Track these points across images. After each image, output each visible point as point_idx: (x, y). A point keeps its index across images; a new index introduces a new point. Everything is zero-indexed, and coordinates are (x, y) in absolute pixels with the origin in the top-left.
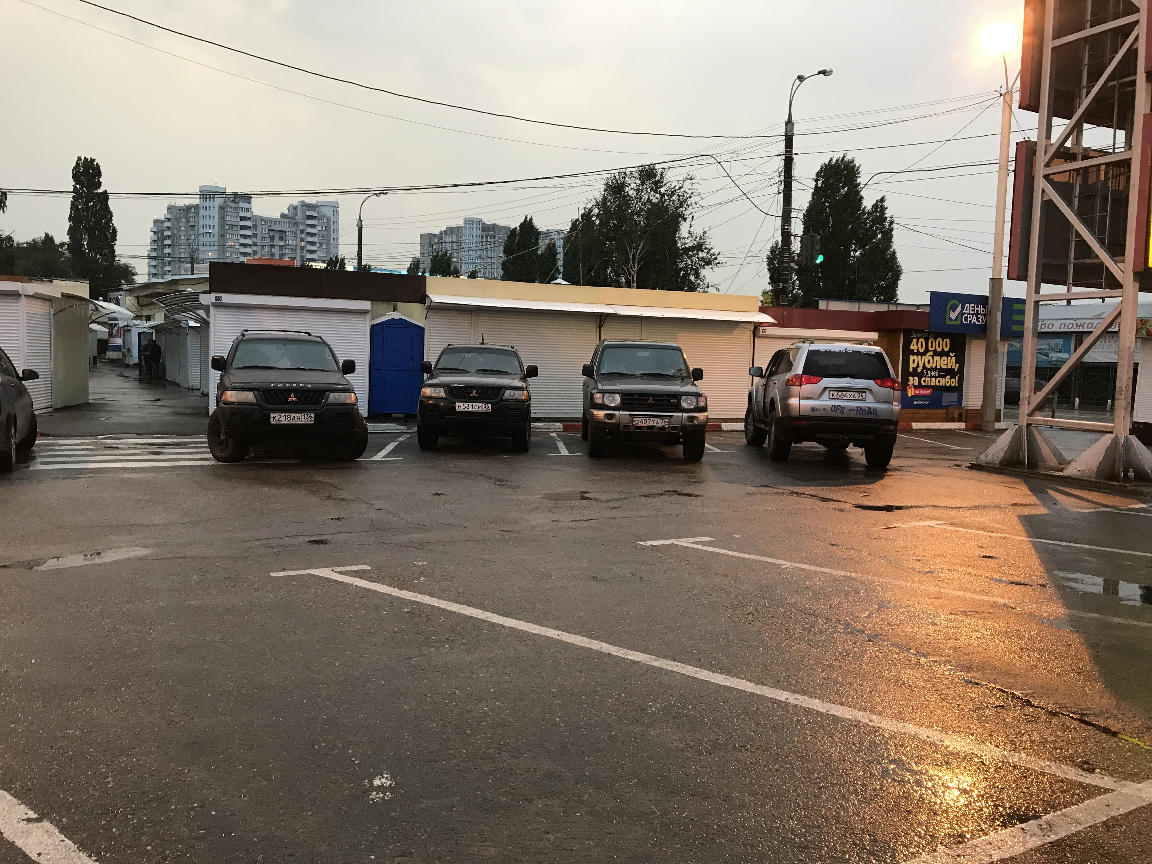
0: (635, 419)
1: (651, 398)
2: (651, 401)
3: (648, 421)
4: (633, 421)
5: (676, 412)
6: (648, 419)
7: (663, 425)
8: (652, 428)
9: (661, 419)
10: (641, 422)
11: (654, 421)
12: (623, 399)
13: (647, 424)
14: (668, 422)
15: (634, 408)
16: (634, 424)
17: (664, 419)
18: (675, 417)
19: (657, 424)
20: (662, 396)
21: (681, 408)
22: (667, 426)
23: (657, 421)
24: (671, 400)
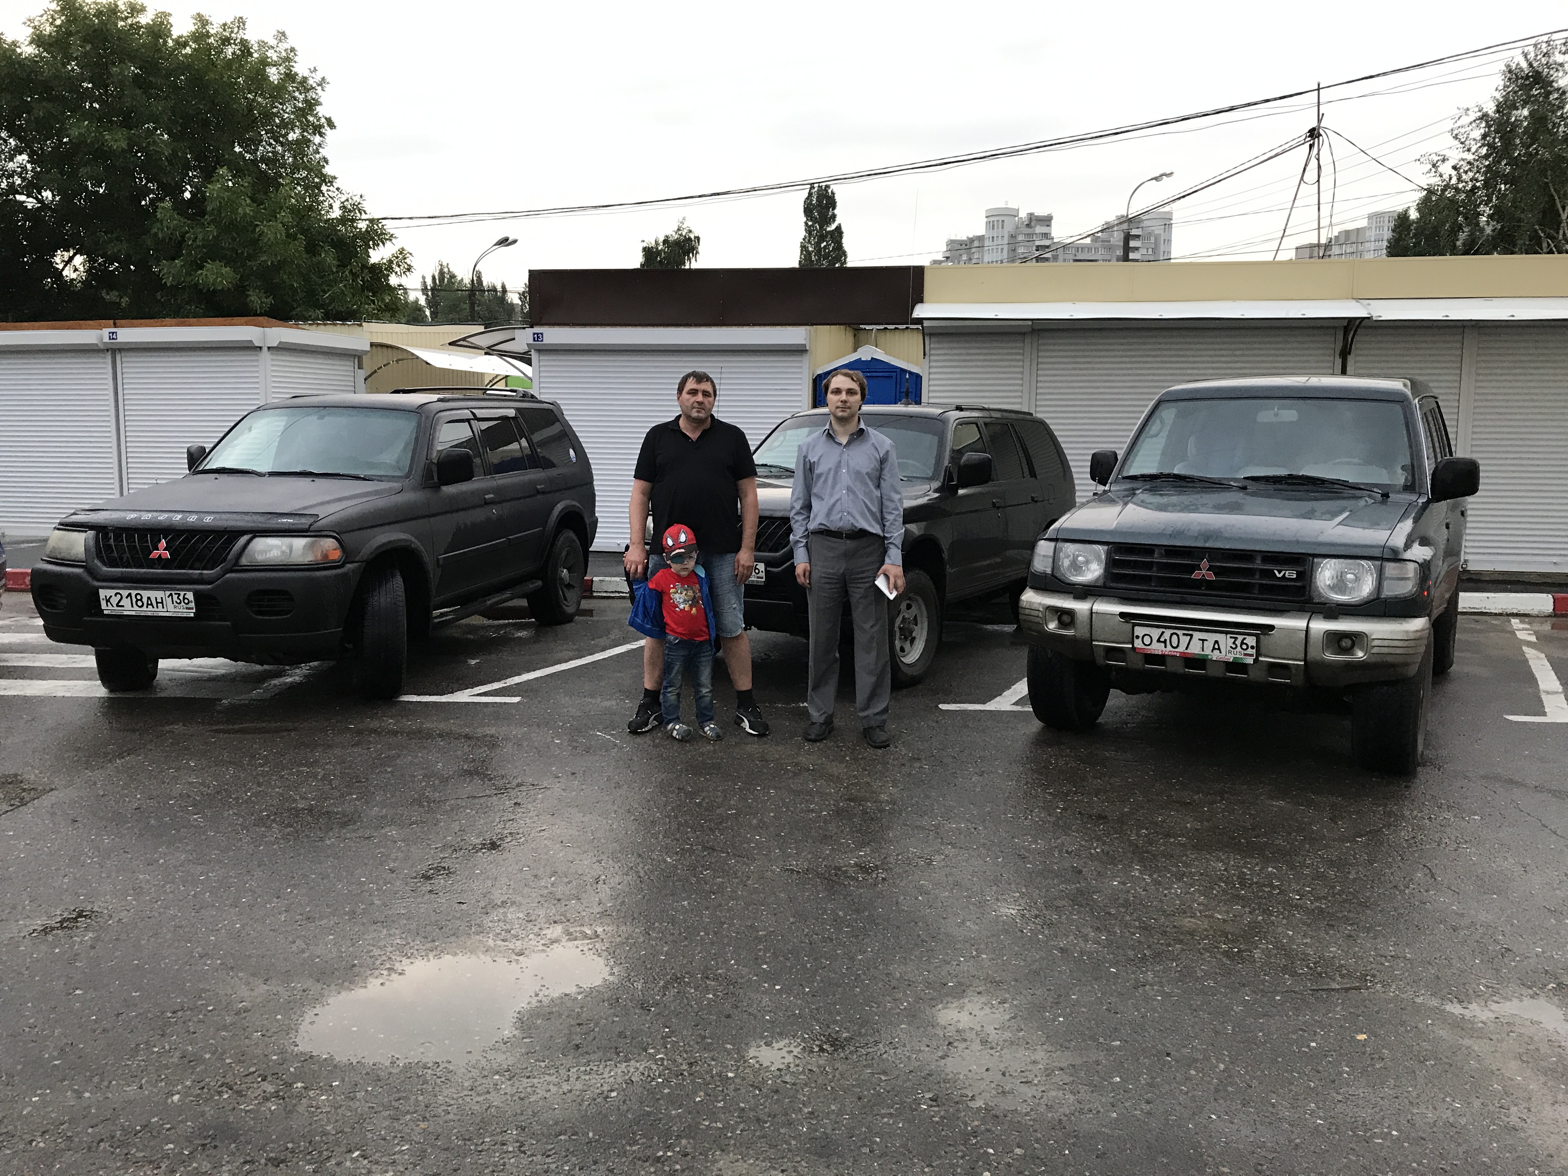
0: (1139, 631)
1: (1204, 564)
2: (1204, 572)
3: (1184, 640)
4: (1132, 639)
5: (1286, 614)
6: (1184, 634)
7: (1238, 656)
8: (1200, 662)
9: (1229, 636)
10: (1159, 641)
11: (1203, 640)
12: (1111, 564)
13: (1182, 649)
14: (1252, 647)
15: (1142, 595)
16: (1136, 645)
17: (1240, 638)
18: (1282, 629)
19: (1216, 652)
20: (1246, 555)
21: (1310, 601)
22: (1250, 661)
23: (1216, 642)
24: (1276, 572)
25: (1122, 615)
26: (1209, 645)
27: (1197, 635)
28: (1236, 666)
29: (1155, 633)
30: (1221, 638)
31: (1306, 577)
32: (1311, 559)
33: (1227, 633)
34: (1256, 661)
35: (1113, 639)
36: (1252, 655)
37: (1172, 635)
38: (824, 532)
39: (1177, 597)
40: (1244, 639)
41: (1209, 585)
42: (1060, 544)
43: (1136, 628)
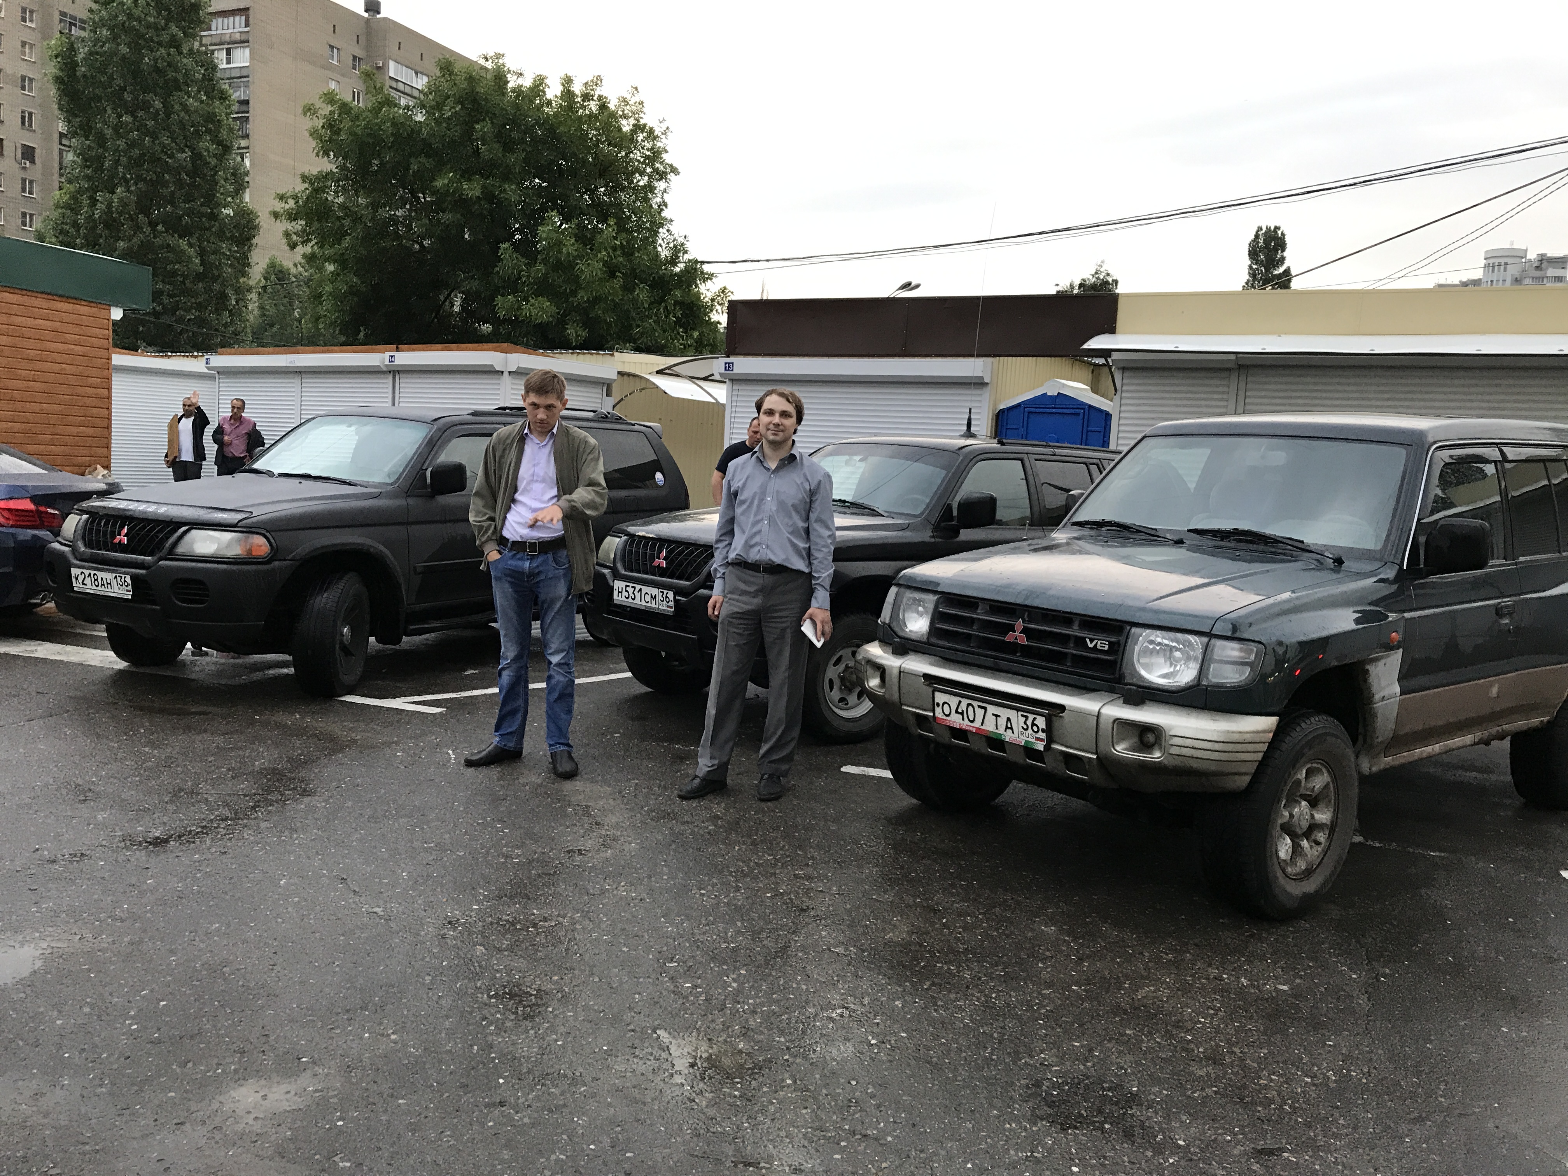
0: (940, 698)
1: (1020, 624)
2: (1017, 636)
3: (980, 713)
4: (933, 706)
5: (1093, 695)
6: (979, 706)
7: (1029, 739)
8: (996, 742)
9: (1020, 713)
10: (957, 712)
11: (997, 716)
12: (937, 617)
13: (977, 724)
14: (1043, 731)
15: (960, 656)
16: (937, 715)
17: (1031, 717)
18: (1081, 714)
19: (1009, 731)
20: (1065, 618)
21: (1120, 679)
22: (1040, 746)
23: (1009, 719)
24: (1088, 640)
25: (927, 676)
26: (1002, 722)
27: (992, 709)
28: (1029, 751)
29: (954, 701)
30: (1012, 714)
31: (1118, 649)
32: (1128, 628)
33: (1018, 709)
34: (1047, 747)
35: (917, 705)
36: (1042, 740)
37: (969, 705)
38: (741, 564)
39: (990, 662)
40: (1035, 719)
41: (1026, 651)
42: (902, 590)
43: (937, 694)
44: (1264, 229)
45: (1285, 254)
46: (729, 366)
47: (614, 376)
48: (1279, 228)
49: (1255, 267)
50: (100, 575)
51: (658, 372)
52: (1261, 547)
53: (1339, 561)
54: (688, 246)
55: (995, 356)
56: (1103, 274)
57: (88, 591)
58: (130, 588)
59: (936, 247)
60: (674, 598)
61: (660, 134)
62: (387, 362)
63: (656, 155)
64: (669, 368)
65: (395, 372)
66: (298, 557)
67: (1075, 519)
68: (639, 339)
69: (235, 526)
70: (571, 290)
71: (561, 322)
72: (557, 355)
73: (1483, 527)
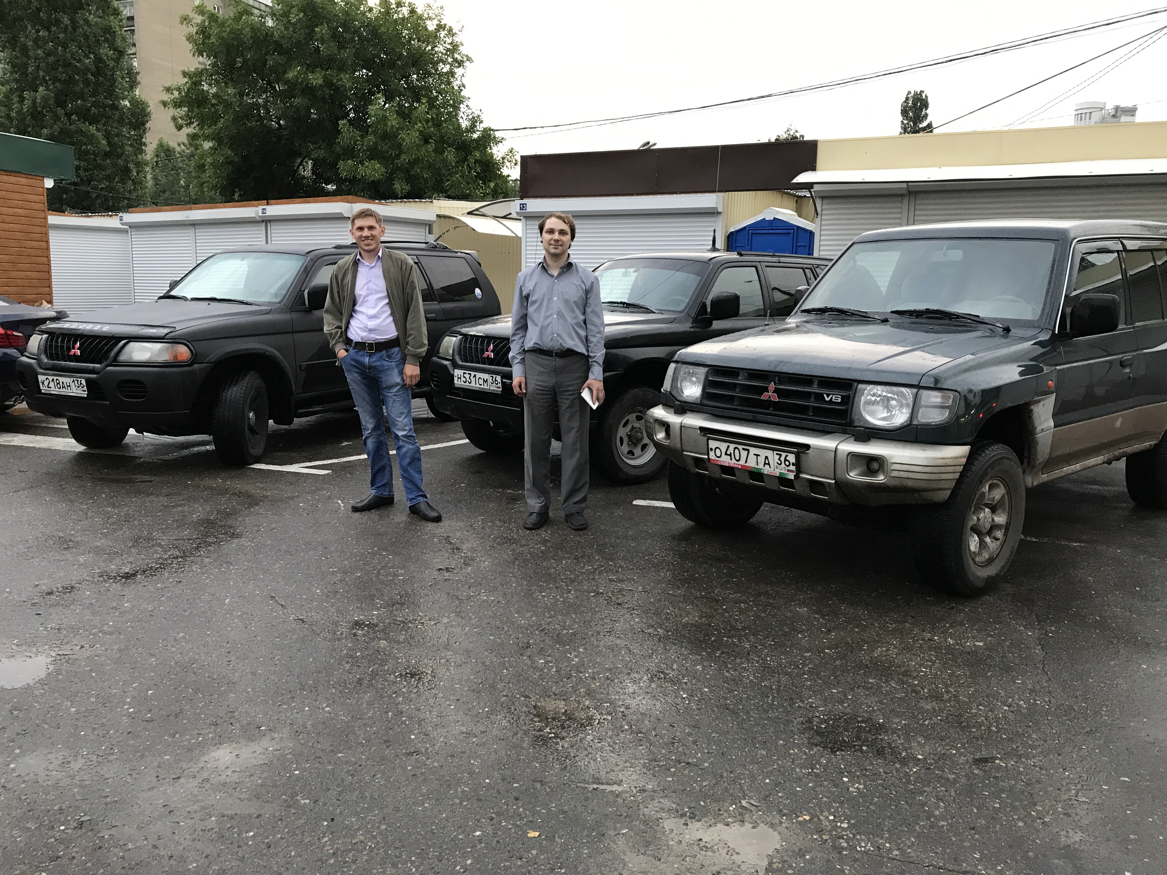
0: (713, 444)
1: (772, 386)
2: (770, 395)
3: (744, 454)
4: (708, 450)
5: (830, 435)
6: (743, 449)
7: (782, 471)
8: (756, 475)
9: (775, 452)
10: (726, 454)
11: (757, 455)
12: (708, 384)
13: (742, 462)
14: (793, 464)
15: (726, 413)
16: (711, 457)
17: (784, 455)
18: (823, 450)
19: (767, 466)
20: (806, 379)
21: (851, 423)
22: (791, 476)
23: (766, 458)
24: (825, 396)
25: (702, 429)
26: (761, 460)
27: (753, 451)
28: (782, 480)
29: (723, 446)
30: (769, 453)
31: (849, 401)
32: (856, 384)
33: (773, 450)
34: (797, 477)
35: (694, 451)
36: (792, 471)
37: (735, 448)
38: (538, 351)
39: (750, 416)
40: (787, 456)
41: (776, 406)
42: (679, 365)
43: (710, 441)
44: (913, 93)
45: (928, 111)
46: (523, 207)
47: (434, 218)
48: (923, 92)
49: (905, 122)
50: (61, 379)
51: (468, 213)
52: (947, 321)
53: (1007, 330)
54: (483, 117)
55: (726, 191)
56: (793, 131)
57: (53, 392)
58: (85, 388)
59: (671, 112)
60: (502, 381)
61: (457, 32)
62: (260, 214)
63: (454, 48)
64: (477, 210)
65: (267, 221)
66: (213, 361)
67: (803, 308)
68: (450, 189)
69: (163, 338)
70: (396, 155)
71: (390, 179)
72: (389, 204)
73: (1114, 300)
